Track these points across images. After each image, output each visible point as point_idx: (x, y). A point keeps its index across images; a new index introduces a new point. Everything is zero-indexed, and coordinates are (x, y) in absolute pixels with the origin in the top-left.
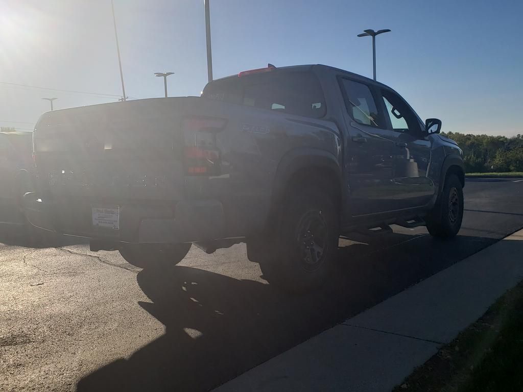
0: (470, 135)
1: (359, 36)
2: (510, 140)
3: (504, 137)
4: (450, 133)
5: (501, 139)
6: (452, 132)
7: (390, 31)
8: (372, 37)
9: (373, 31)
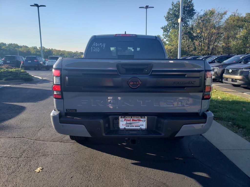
0: (60, 50)
1: (31, 6)
2: (74, 53)
3: (72, 52)
4: (52, 49)
5: (71, 52)
6: (53, 49)
7: (46, 6)
8: (37, 7)
9: (38, 5)
